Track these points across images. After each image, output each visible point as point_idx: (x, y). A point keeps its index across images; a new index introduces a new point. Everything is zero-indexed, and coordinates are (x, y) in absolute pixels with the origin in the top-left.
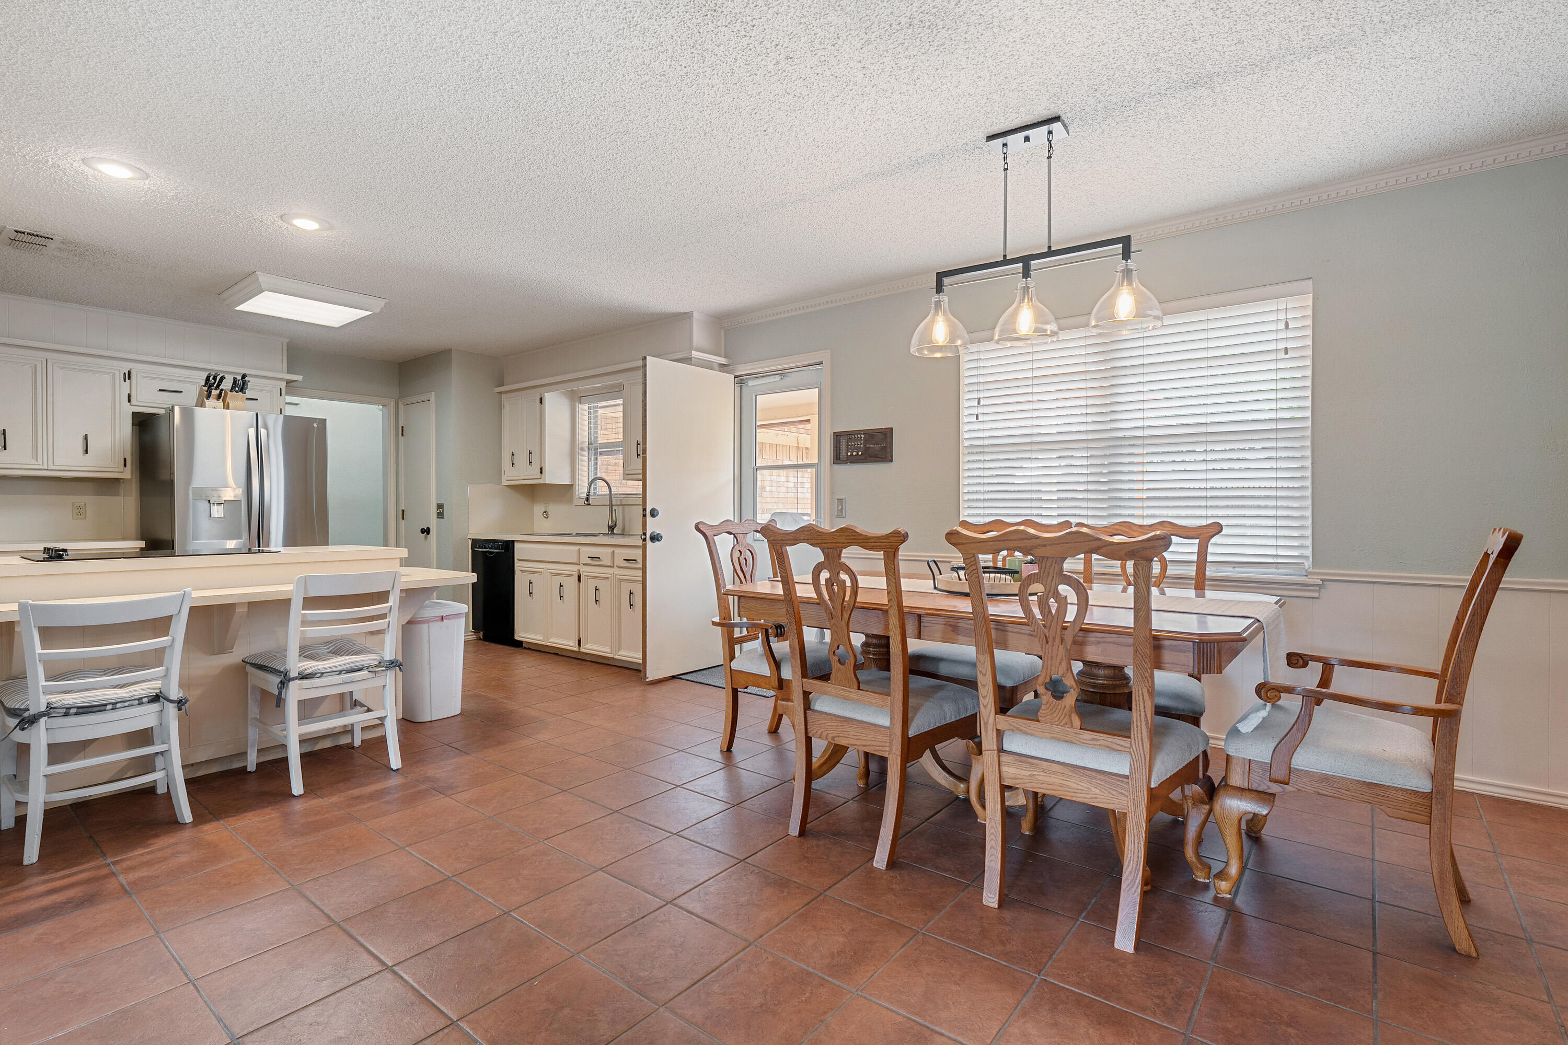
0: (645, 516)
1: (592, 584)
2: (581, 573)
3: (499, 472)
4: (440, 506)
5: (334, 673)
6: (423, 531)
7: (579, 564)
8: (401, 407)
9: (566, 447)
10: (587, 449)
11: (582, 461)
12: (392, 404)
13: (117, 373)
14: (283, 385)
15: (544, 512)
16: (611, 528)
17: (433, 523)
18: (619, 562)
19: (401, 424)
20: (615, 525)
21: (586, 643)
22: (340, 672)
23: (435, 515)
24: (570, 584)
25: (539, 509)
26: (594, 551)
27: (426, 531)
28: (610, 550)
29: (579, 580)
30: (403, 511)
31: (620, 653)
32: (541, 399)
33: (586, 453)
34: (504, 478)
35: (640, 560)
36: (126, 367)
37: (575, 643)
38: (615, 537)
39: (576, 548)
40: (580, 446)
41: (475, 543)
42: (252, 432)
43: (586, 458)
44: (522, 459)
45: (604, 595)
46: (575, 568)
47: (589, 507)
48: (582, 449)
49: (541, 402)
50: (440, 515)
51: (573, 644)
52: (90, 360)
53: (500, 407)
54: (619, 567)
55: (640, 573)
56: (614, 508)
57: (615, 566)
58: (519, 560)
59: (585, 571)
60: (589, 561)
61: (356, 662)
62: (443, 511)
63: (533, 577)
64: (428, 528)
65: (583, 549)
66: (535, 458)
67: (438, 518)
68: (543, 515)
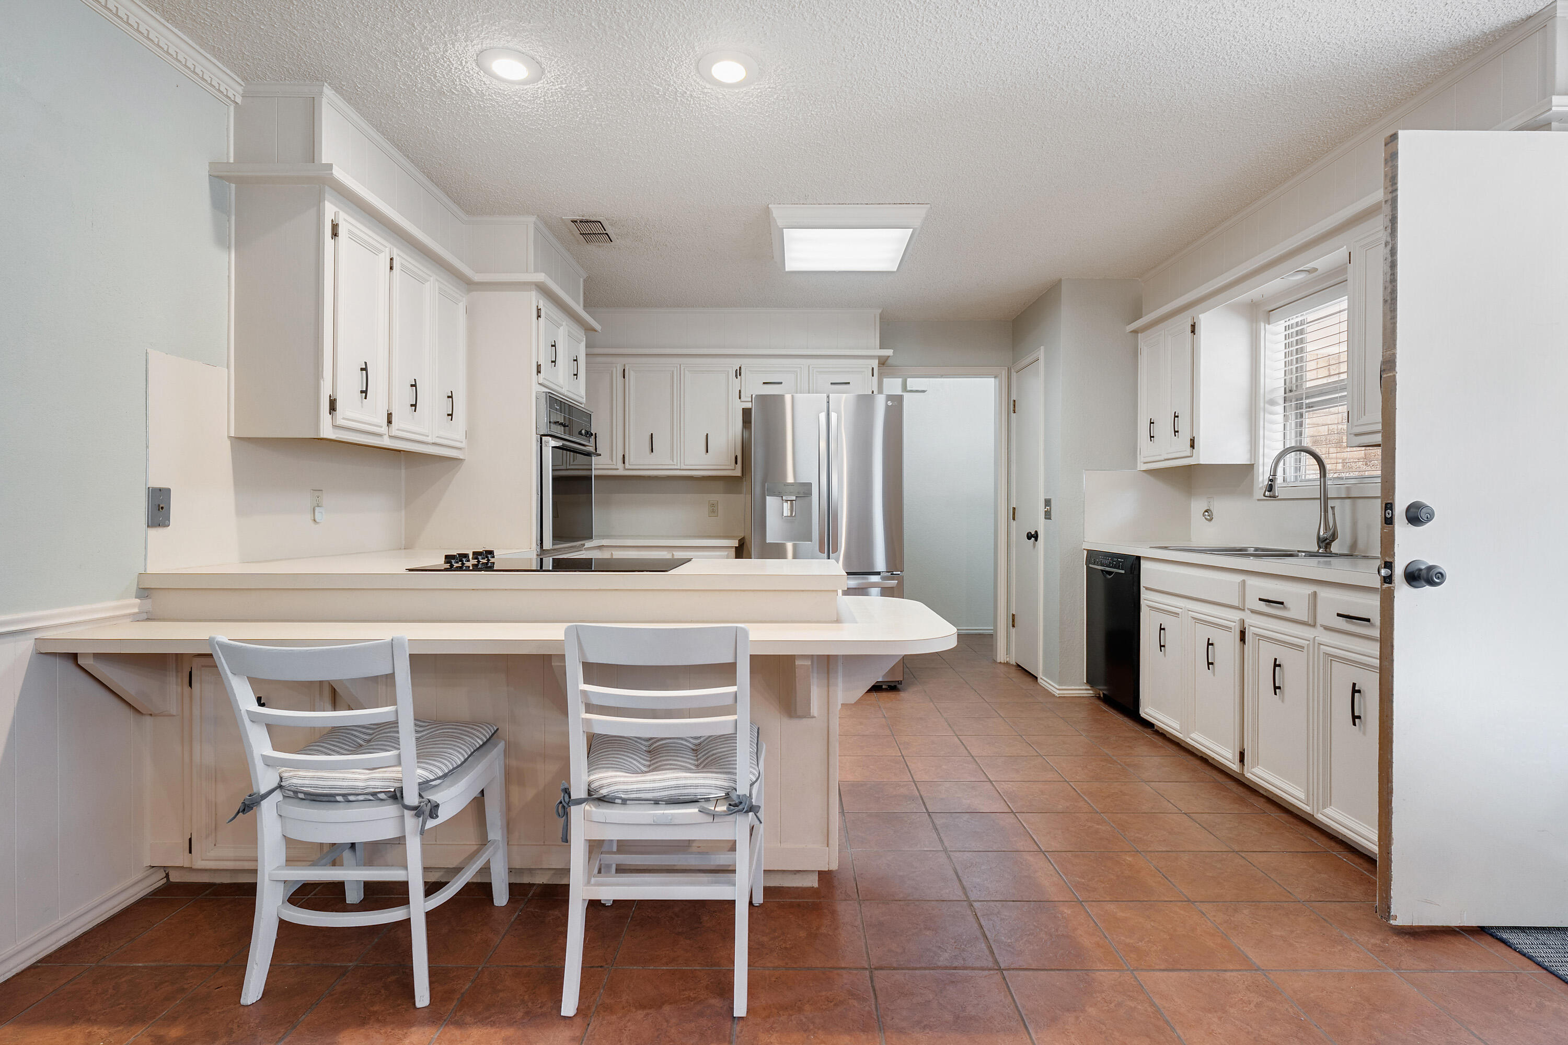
0: (1389, 521)
1: (1267, 653)
2: (1246, 626)
3: (1133, 451)
4: (1048, 502)
5: (648, 802)
6: (1029, 536)
7: (1244, 610)
8: (1014, 375)
9: (1240, 401)
10: (1282, 401)
11: (1272, 422)
12: (1004, 373)
13: (730, 370)
14: (875, 364)
15: (1206, 511)
16: (1325, 543)
17: (1041, 526)
18: (1326, 616)
19: (1014, 397)
20: (1334, 537)
21: (1256, 763)
22: (656, 802)
23: (1042, 515)
24: (1226, 644)
25: (1198, 506)
26: (1274, 589)
27: (1033, 536)
28: (1308, 590)
29: (1243, 639)
30: (1014, 509)
31: (1328, 811)
32: (1193, 326)
33: (1280, 409)
34: (1141, 459)
35: (1376, 619)
36: (736, 363)
37: (1234, 756)
38: (1333, 560)
39: (1238, 578)
40: (1268, 397)
41: (1092, 556)
42: (823, 416)
43: (1280, 418)
44: (1164, 428)
45: (1292, 677)
46: (1236, 616)
47: (1272, 504)
48: (1272, 402)
49: (1193, 331)
50: (1048, 515)
51: (1230, 756)
52: (709, 360)
53: (1135, 353)
54: (1327, 628)
55: (1374, 649)
56: (1331, 503)
57: (1318, 625)
58: (1147, 589)
59: (1254, 624)
60: (1263, 607)
61: (685, 787)
62: (1050, 509)
63: (1167, 621)
64: (1036, 532)
65: (1252, 581)
66: (1184, 425)
67: (1045, 518)
68: (1204, 515)
